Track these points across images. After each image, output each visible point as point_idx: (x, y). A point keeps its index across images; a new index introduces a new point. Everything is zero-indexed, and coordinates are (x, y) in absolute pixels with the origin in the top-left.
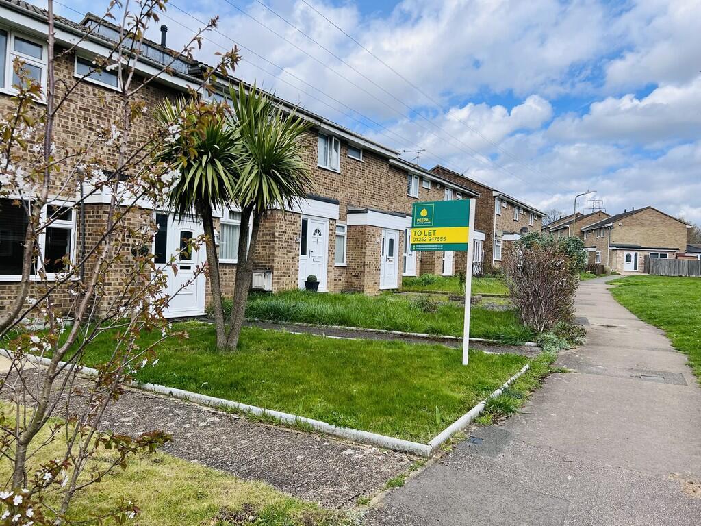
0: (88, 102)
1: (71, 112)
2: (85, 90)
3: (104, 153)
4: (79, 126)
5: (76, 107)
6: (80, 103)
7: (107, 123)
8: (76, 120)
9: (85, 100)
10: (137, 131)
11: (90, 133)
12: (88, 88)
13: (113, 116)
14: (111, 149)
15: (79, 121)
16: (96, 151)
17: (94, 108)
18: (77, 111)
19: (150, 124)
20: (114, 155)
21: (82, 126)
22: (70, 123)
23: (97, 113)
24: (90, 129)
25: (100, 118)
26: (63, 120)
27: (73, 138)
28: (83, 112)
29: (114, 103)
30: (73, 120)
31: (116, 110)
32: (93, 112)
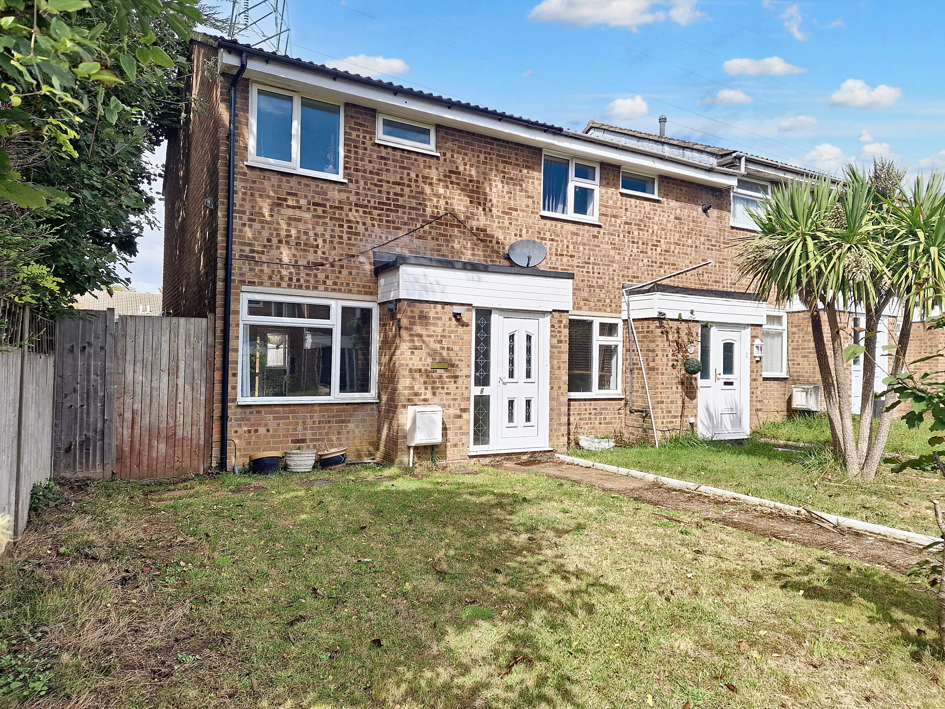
0: (631, 215)
1: (618, 228)
2: (628, 203)
3: (644, 265)
4: (623, 241)
5: (621, 222)
6: (624, 218)
7: (646, 233)
8: (621, 235)
9: (628, 214)
10: (672, 237)
11: (633, 247)
12: (630, 201)
13: (651, 225)
14: (650, 260)
15: (624, 236)
16: (638, 264)
17: (636, 220)
18: (622, 226)
19: (683, 228)
20: (652, 266)
21: (626, 241)
22: (617, 239)
23: (639, 225)
24: (633, 242)
25: (640, 229)
26: (612, 237)
27: (619, 254)
28: (627, 226)
29: (652, 212)
30: (619, 236)
31: (653, 218)
32: (635, 225)
